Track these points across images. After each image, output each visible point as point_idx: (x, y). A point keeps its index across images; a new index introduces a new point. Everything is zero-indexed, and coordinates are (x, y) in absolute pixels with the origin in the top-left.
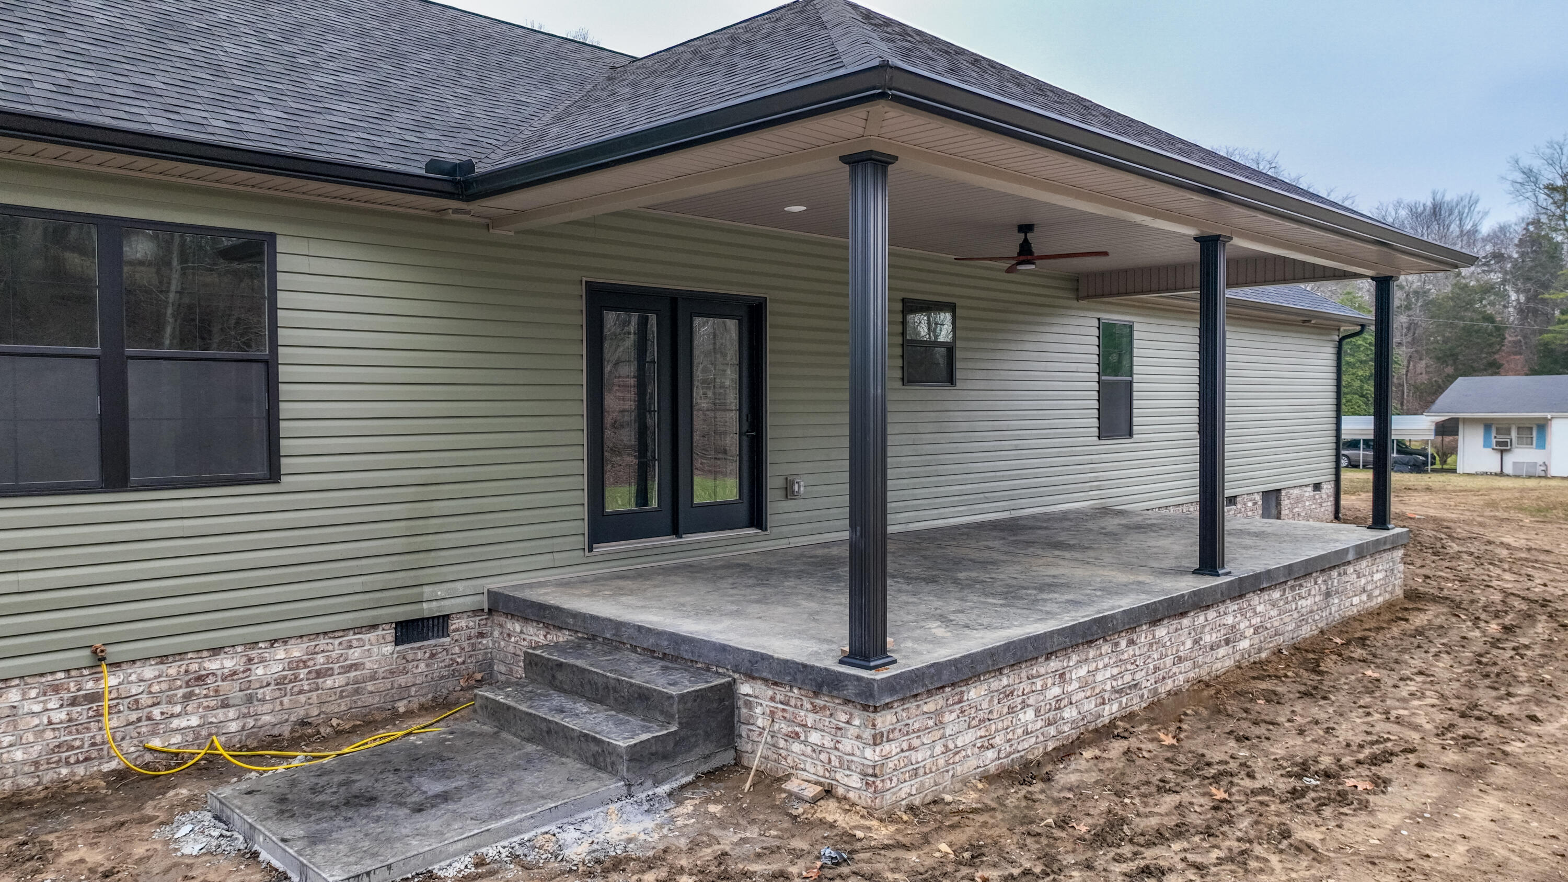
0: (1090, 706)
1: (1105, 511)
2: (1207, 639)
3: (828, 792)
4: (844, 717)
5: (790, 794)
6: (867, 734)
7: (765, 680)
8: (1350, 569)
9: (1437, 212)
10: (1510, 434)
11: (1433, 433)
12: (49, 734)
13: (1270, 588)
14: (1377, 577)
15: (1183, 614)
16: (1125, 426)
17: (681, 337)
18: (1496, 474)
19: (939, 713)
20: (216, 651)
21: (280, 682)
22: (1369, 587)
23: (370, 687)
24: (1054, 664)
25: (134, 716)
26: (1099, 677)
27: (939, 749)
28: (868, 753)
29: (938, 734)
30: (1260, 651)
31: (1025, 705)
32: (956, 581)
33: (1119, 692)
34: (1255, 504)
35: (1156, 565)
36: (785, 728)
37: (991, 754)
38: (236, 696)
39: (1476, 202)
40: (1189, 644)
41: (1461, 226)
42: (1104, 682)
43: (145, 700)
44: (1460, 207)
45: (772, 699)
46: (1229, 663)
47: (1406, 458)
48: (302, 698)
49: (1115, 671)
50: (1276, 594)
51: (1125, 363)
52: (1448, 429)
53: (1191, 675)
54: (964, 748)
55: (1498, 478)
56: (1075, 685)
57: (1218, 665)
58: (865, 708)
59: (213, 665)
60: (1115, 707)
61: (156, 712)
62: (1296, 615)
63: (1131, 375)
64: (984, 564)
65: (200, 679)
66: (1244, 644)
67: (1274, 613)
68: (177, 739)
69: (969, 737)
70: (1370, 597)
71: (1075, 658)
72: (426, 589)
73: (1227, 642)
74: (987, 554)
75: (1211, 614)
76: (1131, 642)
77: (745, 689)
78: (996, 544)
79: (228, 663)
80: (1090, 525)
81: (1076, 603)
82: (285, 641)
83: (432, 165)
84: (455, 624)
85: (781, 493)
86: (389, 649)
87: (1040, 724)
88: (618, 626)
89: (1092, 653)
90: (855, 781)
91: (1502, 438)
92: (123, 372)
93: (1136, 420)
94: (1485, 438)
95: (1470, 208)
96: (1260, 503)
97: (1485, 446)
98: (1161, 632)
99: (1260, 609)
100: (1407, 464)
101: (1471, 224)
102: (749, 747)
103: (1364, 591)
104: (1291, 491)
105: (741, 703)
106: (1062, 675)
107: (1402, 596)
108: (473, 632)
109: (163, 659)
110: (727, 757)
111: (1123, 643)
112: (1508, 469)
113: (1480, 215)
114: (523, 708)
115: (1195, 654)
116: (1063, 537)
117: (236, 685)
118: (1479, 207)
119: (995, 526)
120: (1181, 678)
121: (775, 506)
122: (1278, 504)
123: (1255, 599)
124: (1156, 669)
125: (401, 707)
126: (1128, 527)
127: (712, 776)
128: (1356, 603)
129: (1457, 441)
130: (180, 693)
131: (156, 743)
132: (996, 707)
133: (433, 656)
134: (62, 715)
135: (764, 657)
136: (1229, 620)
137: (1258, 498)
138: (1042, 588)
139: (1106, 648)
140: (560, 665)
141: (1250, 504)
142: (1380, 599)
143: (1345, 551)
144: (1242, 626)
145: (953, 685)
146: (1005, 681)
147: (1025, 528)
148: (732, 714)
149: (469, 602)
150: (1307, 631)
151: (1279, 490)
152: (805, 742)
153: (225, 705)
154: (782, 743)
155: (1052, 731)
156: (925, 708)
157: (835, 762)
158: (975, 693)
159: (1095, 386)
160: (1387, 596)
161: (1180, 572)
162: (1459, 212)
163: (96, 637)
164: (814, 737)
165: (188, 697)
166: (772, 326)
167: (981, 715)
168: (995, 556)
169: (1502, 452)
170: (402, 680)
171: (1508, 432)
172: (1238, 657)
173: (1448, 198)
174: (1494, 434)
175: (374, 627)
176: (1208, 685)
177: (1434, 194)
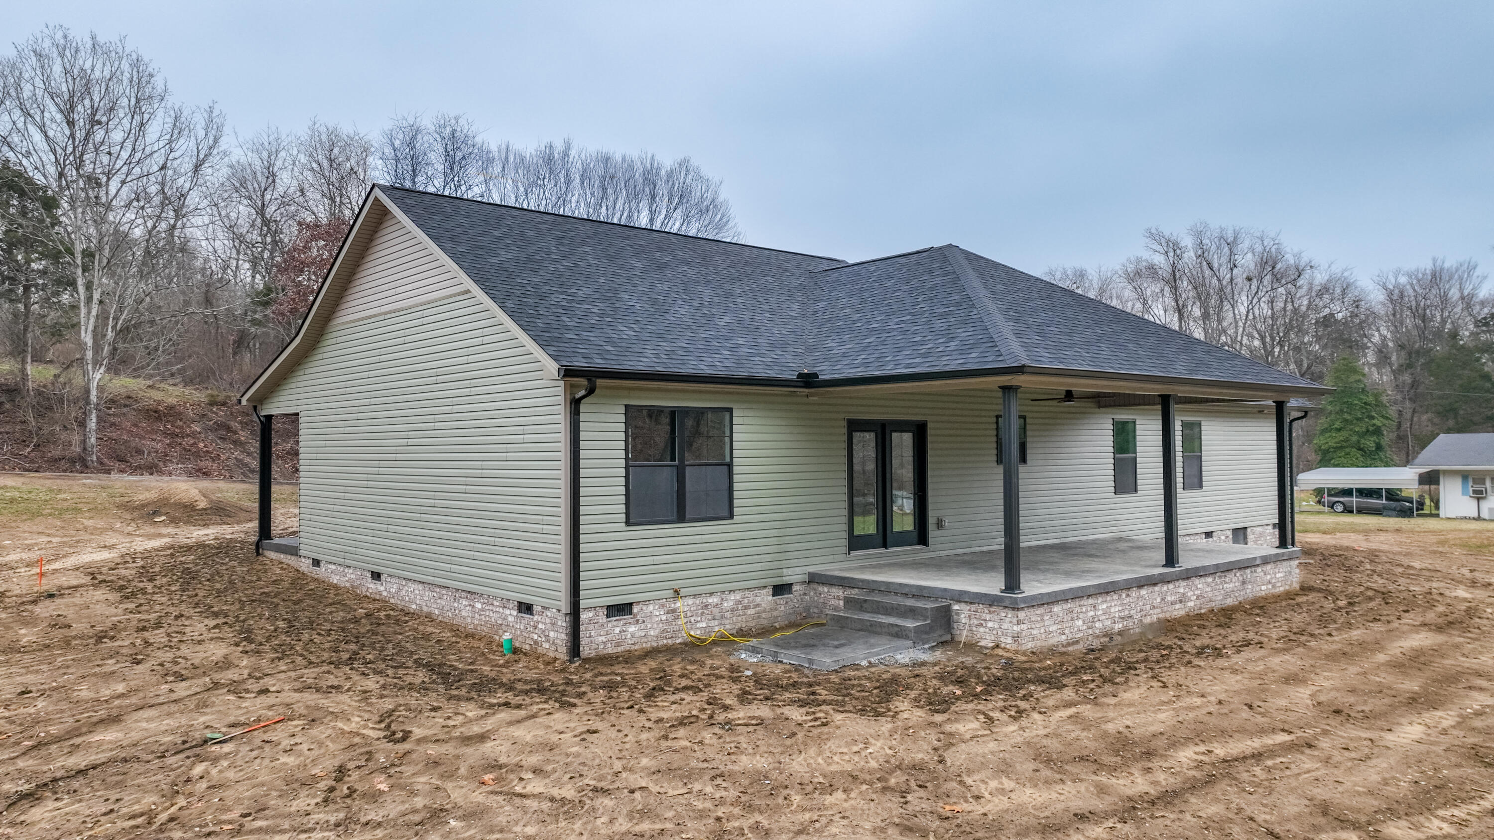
0: (1108, 623)
1: (1120, 539)
2: (1169, 598)
3: (997, 646)
4: (1004, 615)
5: (981, 647)
6: (1015, 620)
7: (966, 602)
8: (1259, 570)
9: (1436, 277)
10: (1484, 484)
11: (1417, 482)
12: (661, 625)
13: (1205, 575)
14: (1278, 575)
15: (1155, 584)
16: (1132, 487)
17: (887, 443)
18: (1474, 519)
19: (1042, 615)
20: (711, 594)
21: (732, 610)
22: (1274, 581)
23: (764, 615)
24: (1091, 601)
25: (686, 621)
26: (1112, 610)
27: (1042, 631)
28: (1015, 628)
29: (1042, 624)
30: (1200, 609)
31: (1078, 618)
32: (1039, 569)
33: (1123, 618)
34: (1227, 537)
35: (1143, 563)
36: (976, 622)
37: (1064, 637)
38: (718, 615)
39: (1475, 268)
40: (1159, 600)
41: (1461, 290)
42: (1115, 612)
43: (689, 614)
44: (1460, 272)
45: (970, 610)
46: (1182, 613)
47: (1393, 504)
48: (740, 618)
49: (1120, 608)
50: (1210, 579)
51: (1131, 445)
52: (1430, 479)
53: (1160, 616)
54: (1052, 632)
55: (1474, 521)
56: (1100, 612)
57: (1176, 613)
58: (1013, 609)
59: (710, 600)
60: (1121, 626)
61: (692, 619)
62: (1222, 592)
63: (1135, 453)
64: (1051, 563)
65: (707, 606)
66: (1191, 604)
67: (1209, 589)
68: (698, 632)
69: (1053, 628)
70: (1274, 587)
71: (1100, 600)
72: (784, 570)
73: (1181, 602)
74: (1052, 559)
75: (1171, 586)
76: (1128, 596)
77: (956, 607)
78: (1055, 555)
79: (715, 600)
80: (1110, 546)
81: (1101, 577)
82: (734, 591)
83: (800, 375)
84: (795, 588)
85: (935, 526)
86: (770, 598)
87: (1085, 627)
88: (888, 584)
89: (1109, 598)
90: (1009, 640)
91: (1478, 487)
92: (685, 469)
93: (1139, 482)
94: (1463, 488)
95: (1469, 273)
96: (1231, 536)
97: (1463, 494)
98: (1143, 592)
99: (1199, 586)
100: (1394, 510)
101: (1471, 287)
102: (958, 633)
103: (1270, 582)
104: (1255, 529)
105: (953, 614)
106: (1094, 607)
107: (1298, 588)
108: (802, 593)
109: (695, 596)
110: (948, 637)
111: (1124, 596)
112: (1485, 514)
113: (1480, 279)
114: (856, 617)
115: (1162, 605)
116: (1093, 552)
117: (717, 610)
118: (1478, 272)
119: (1052, 547)
120: (1155, 616)
121: (933, 533)
122: (1245, 538)
123: (1197, 581)
124: (1141, 610)
125: (777, 625)
126: (1132, 547)
127: (943, 643)
128: (1264, 590)
129: (1438, 489)
130: (700, 611)
131: (692, 633)
132: (1066, 617)
133: (787, 603)
134: (664, 618)
135: (966, 592)
136: (1182, 590)
137: (1230, 533)
138: (1083, 572)
139: (1115, 597)
140: (866, 601)
141: (1223, 537)
142: (1282, 589)
143: (1255, 559)
144: (1189, 594)
145: (1048, 604)
146: (1069, 606)
147: (1070, 548)
148: (950, 619)
149: (800, 578)
150: (1230, 602)
151: (1246, 528)
152: (986, 627)
153: (714, 619)
154: (974, 629)
155: (1090, 631)
156: (1037, 612)
157: (1000, 633)
158: (1056, 609)
159: (1112, 461)
160: (1287, 587)
161: (1156, 566)
162: (1459, 276)
163: (676, 585)
164: (990, 624)
165: (703, 613)
166: (931, 435)
167: (1059, 619)
168: (1056, 560)
169: (1478, 499)
170: (775, 613)
171: (1483, 482)
172: (1187, 610)
173: (1447, 265)
174: (1471, 484)
175: (765, 587)
176: (1169, 621)
177: (1434, 260)
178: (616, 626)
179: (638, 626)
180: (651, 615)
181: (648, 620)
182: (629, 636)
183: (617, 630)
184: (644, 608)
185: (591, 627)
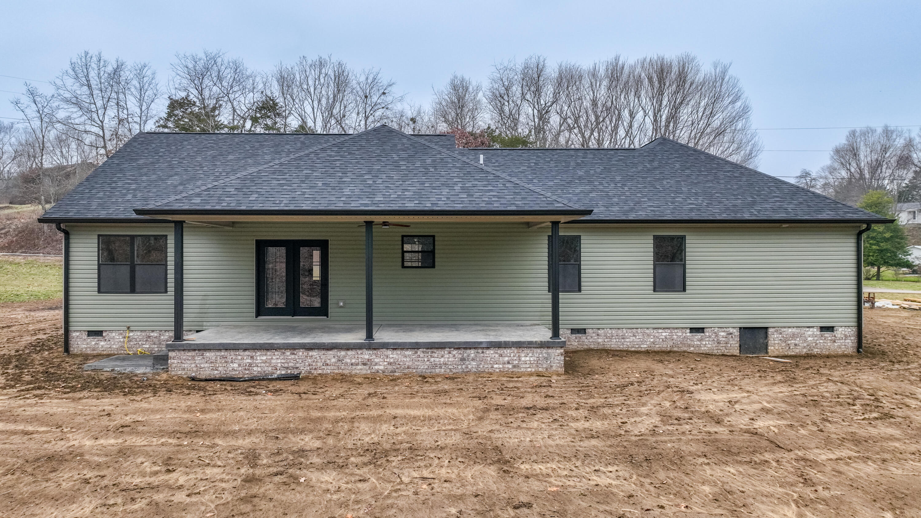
2: (348, 361)
12: (120, 343)
17: (297, 254)
19: (193, 357)
20: (153, 331)
22: (515, 362)
24: (248, 353)
25: (136, 343)
27: (193, 366)
29: (193, 362)
34: (730, 334)
42: (276, 363)
43: (138, 340)
54: (204, 367)
59: (152, 334)
61: (140, 343)
62: (428, 363)
63: (579, 262)
65: (149, 337)
66: (379, 367)
68: (144, 350)
69: (205, 365)
72: (204, 323)
73: (364, 364)
79: (155, 334)
82: (168, 331)
85: (335, 305)
92: (135, 266)
96: (737, 334)
104: (784, 330)
109: (141, 331)
121: (332, 310)
122: (767, 336)
123: (388, 352)
130: (145, 339)
131: (140, 350)
132: (219, 360)
134: (122, 340)
136: (366, 357)
141: (723, 334)
144: (377, 360)
151: (766, 328)
153: (154, 344)
156: (188, 354)
160: (541, 370)
163: (128, 324)
165: (147, 340)
166: (332, 249)
167: (212, 361)
175: (191, 331)
178: (93, 341)
179: (106, 343)
180: (113, 338)
181: (111, 340)
182: (100, 346)
183: (93, 343)
184: (110, 334)
185: (78, 340)
